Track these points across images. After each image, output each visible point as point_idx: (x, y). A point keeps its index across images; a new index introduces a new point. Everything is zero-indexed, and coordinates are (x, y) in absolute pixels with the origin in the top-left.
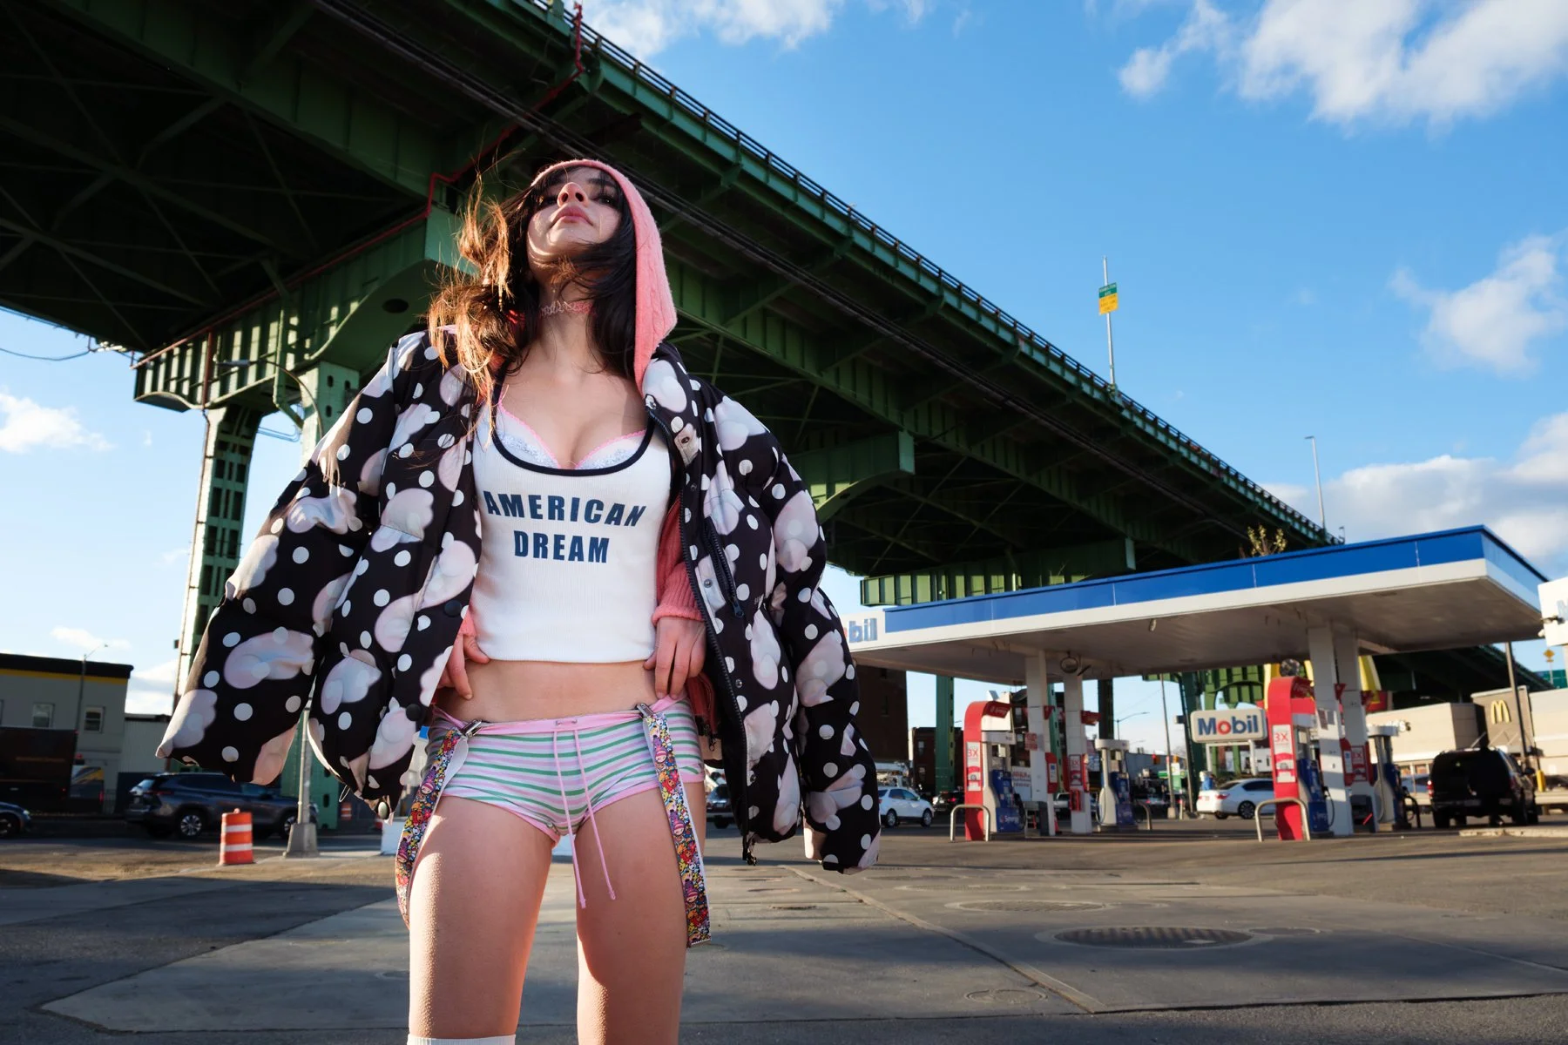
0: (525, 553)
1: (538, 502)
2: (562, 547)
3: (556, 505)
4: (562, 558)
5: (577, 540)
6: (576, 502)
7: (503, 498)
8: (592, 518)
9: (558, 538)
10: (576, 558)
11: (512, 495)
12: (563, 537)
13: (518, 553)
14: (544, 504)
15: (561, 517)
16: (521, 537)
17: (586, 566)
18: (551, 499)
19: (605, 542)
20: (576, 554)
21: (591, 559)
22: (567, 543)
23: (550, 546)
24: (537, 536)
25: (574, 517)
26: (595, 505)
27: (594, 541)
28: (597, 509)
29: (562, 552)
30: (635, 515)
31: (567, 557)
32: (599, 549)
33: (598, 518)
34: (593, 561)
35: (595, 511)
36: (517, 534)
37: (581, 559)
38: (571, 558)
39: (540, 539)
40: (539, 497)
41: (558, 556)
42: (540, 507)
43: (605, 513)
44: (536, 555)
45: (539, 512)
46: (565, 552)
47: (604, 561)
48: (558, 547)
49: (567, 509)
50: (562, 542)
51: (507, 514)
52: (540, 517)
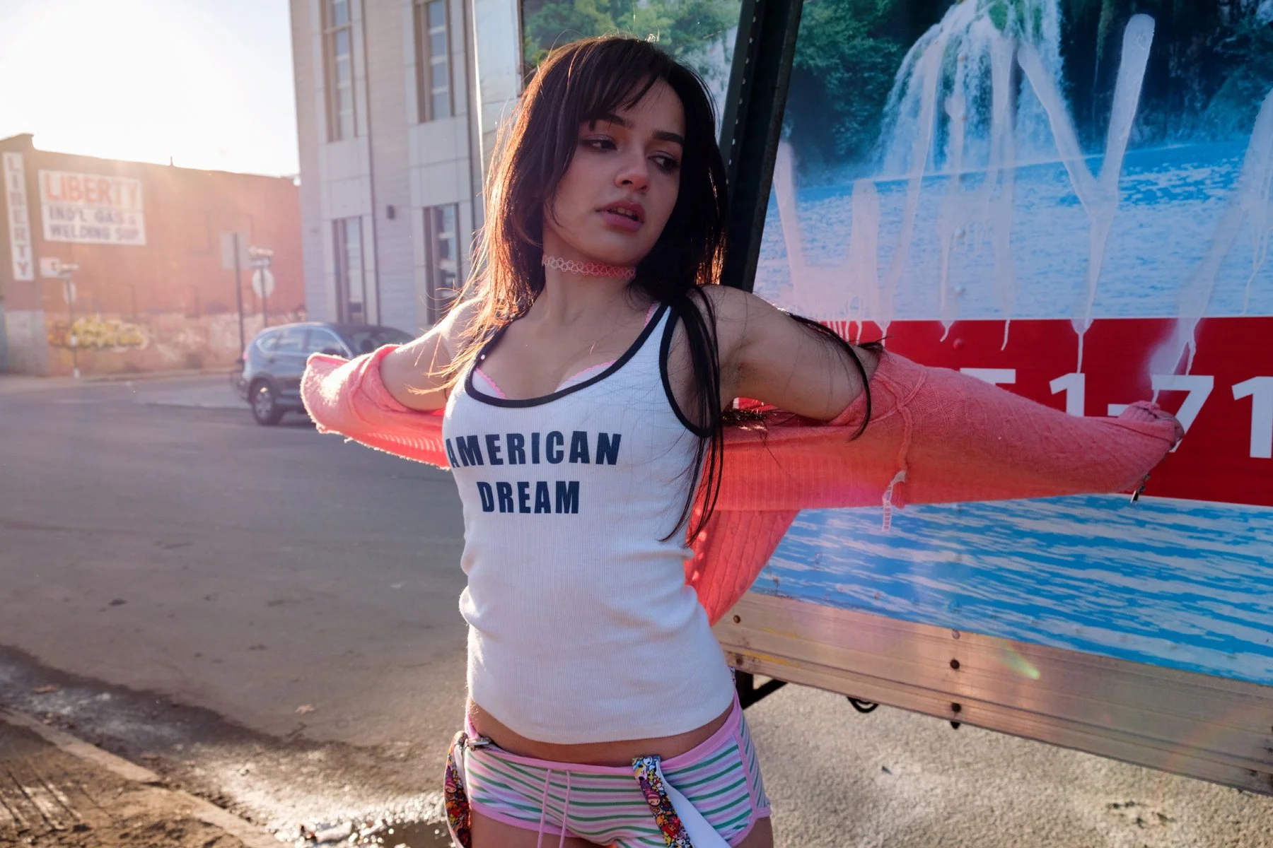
0: (492, 508)
1: (496, 443)
2: (527, 497)
3: (515, 445)
4: (528, 510)
5: (542, 487)
6: (536, 437)
7: (460, 443)
8: (555, 456)
9: (522, 486)
10: (543, 510)
12: (526, 484)
13: (485, 509)
14: (502, 443)
15: (523, 461)
16: (484, 488)
17: (555, 520)
18: (511, 437)
19: (575, 486)
20: (543, 505)
21: (559, 510)
22: (531, 491)
23: (515, 496)
24: (500, 486)
25: (536, 460)
26: (555, 440)
27: (560, 485)
28: (558, 443)
29: (527, 504)
30: (608, 448)
31: (533, 509)
32: (569, 497)
33: (561, 455)
34: (561, 512)
35: (556, 448)
36: (481, 486)
37: (548, 510)
38: (538, 511)
39: (504, 487)
40: (497, 437)
41: (524, 509)
42: (498, 449)
43: (566, 448)
44: (502, 510)
46: (531, 503)
47: (575, 510)
48: (523, 497)
49: (528, 449)
50: (526, 491)
51: (472, 463)
52: (500, 462)
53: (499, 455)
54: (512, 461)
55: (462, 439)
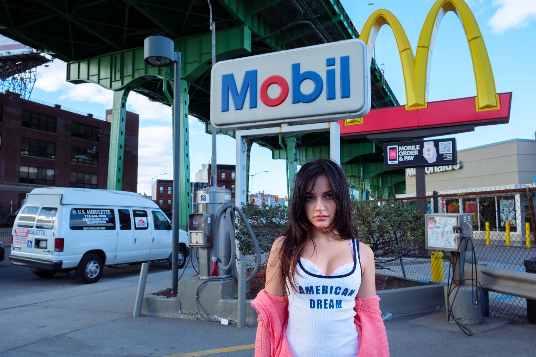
0: (314, 307)
1: (319, 288)
2: (327, 304)
3: (325, 289)
5: (332, 301)
6: (332, 287)
8: (337, 293)
9: (325, 301)
11: (310, 287)
12: (327, 300)
13: (311, 307)
14: (321, 288)
15: (327, 293)
16: (312, 302)
18: (323, 287)
19: (341, 301)
20: (331, 306)
21: (336, 307)
22: (328, 302)
23: (323, 304)
24: (318, 301)
25: (331, 293)
26: (338, 288)
27: (337, 301)
28: (339, 290)
29: (327, 306)
30: (352, 292)
31: (328, 307)
32: (339, 303)
33: (339, 293)
36: (311, 300)
37: (333, 308)
38: (330, 308)
39: (319, 302)
40: (319, 286)
41: (325, 307)
42: (319, 290)
43: (341, 292)
44: (318, 308)
46: (328, 306)
47: (341, 308)
48: (325, 304)
49: (329, 290)
50: (327, 302)
51: (307, 294)
53: (319, 292)
54: (323, 293)
55: (308, 287)
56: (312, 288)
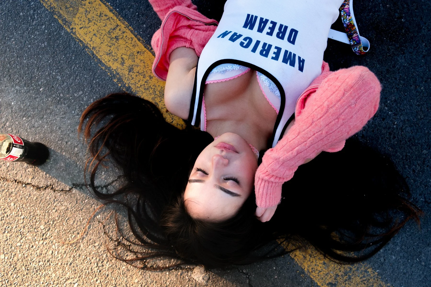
0: (292, 31)
1: (274, 56)
2: (270, 28)
3: (265, 52)
4: (272, 22)
5: (260, 30)
6: (254, 50)
7: (292, 64)
8: (248, 40)
9: (270, 34)
10: (264, 20)
11: (287, 63)
12: (268, 33)
13: (296, 32)
14: (271, 54)
15: (265, 44)
16: (292, 40)
17: (260, 14)
18: (266, 55)
19: (245, 26)
20: (264, 22)
21: (256, 17)
22: (267, 30)
23: (276, 30)
24: (282, 38)
25: (258, 42)
26: (244, 45)
27: (251, 28)
28: (244, 43)
29: (271, 25)
30: (224, 35)
31: (269, 22)
32: (249, 23)
33: (245, 39)
34: (255, 16)
35: (246, 43)
36: (293, 42)
37: (262, 19)
38: (267, 21)
39: (281, 35)
40: (273, 58)
41: (274, 24)
42: (274, 53)
43: (241, 39)
44: (286, 28)
45: (276, 50)
46: (269, 25)
47: (248, 15)
48: (272, 29)
49: (260, 48)
50: (269, 31)
51: (294, 55)
52: (276, 48)
54: (270, 46)
55: (290, 65)
56: (285, 61)
